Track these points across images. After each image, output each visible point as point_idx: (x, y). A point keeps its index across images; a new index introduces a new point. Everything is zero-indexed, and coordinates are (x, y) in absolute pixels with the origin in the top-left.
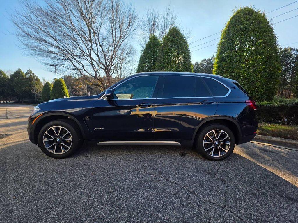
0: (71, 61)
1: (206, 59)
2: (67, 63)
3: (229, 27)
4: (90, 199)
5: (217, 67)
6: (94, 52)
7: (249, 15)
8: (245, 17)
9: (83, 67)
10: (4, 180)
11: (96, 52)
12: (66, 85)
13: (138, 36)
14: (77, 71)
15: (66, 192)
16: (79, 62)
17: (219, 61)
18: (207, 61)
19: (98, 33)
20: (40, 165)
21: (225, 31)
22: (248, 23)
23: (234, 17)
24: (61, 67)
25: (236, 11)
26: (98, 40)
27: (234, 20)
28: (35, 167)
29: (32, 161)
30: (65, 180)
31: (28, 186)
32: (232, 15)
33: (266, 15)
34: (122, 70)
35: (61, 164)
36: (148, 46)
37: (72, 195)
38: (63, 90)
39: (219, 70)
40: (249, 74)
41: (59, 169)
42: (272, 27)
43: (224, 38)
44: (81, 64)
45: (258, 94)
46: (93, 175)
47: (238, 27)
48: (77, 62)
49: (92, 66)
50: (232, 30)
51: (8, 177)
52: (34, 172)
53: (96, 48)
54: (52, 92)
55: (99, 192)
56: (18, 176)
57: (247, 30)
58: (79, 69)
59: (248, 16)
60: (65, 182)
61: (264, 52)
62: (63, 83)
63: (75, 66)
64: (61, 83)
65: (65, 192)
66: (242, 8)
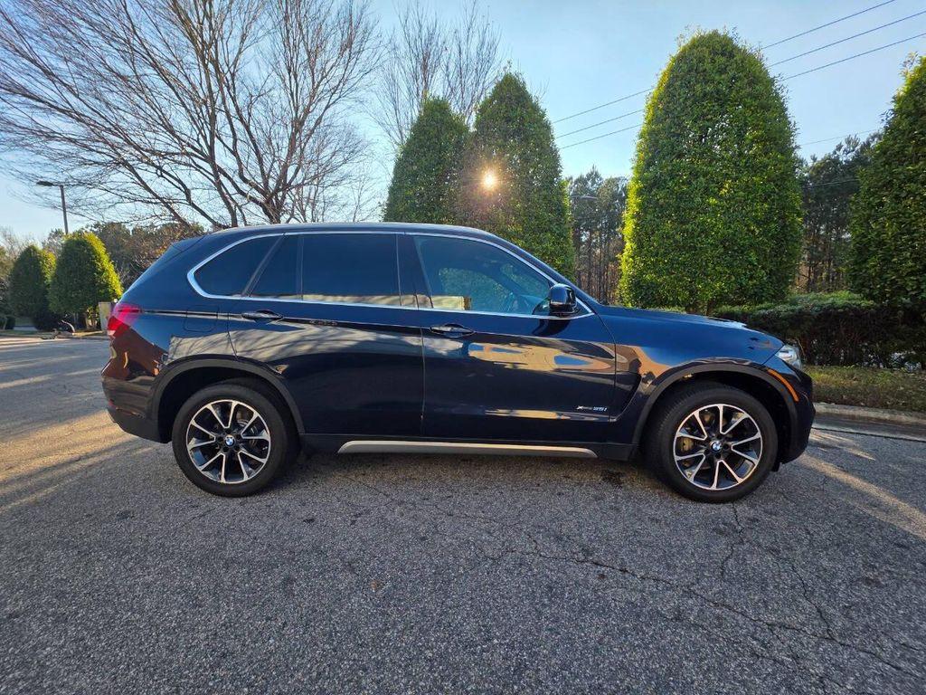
0: (132, 169)
1: (571, 178)
2: (120, 177)
3: (668, 86)
4: (422, 683)
5: (639, 205)
6: (222, 141)
7: (723, 54)
8: (713, 61)
9: (187, 193)
10: (24, 664)
11: (229, 142)
12: (111, 258)
13: (373, 95)
14: (158, 210)
15: (319, 674)
16: (170, 175)
17: (645, 187)
18: (576, 182)
19: (233, 75)
20: (149, 579)
21: (660, 99)
22: (723, 80)
23: (681, 58)
24: (95, 192)
25: (687, 41)
26: (234, 99)
27: (685, 67)
28: (130, 587)
29: (105, 567)
30: (285, 624)
31: (152, 675)
32: (676, 52)
33: (764, 58)
34: (320, 205)
35: (233, 562)
36: (420, 129)
37: (350, 681)
38: (101, 273)
39: (646, 213)
40: (730, 227)
41: (234, 583)
42: (783, 94)
43: (654, 120)
44: (180, 181)
45: (755, 285)
46: (377, 591)
47: (698, 87)
48: (163, 176)
49: (220, 190)
50: (679, 95)
51: (35, 648)
52: (142, 612)
53: (227, 130)
54: (54, 283)
55: (435, 650)
56: (83, 639)
57: (722, 100)
58: (167, 203)
59: (723, 59)
60: (289, 631)
61: (767, 166)
62: (100, 248)
63: (150, 191)
64: (91, 250)
65: (315, 674)
66: (702, 34)
